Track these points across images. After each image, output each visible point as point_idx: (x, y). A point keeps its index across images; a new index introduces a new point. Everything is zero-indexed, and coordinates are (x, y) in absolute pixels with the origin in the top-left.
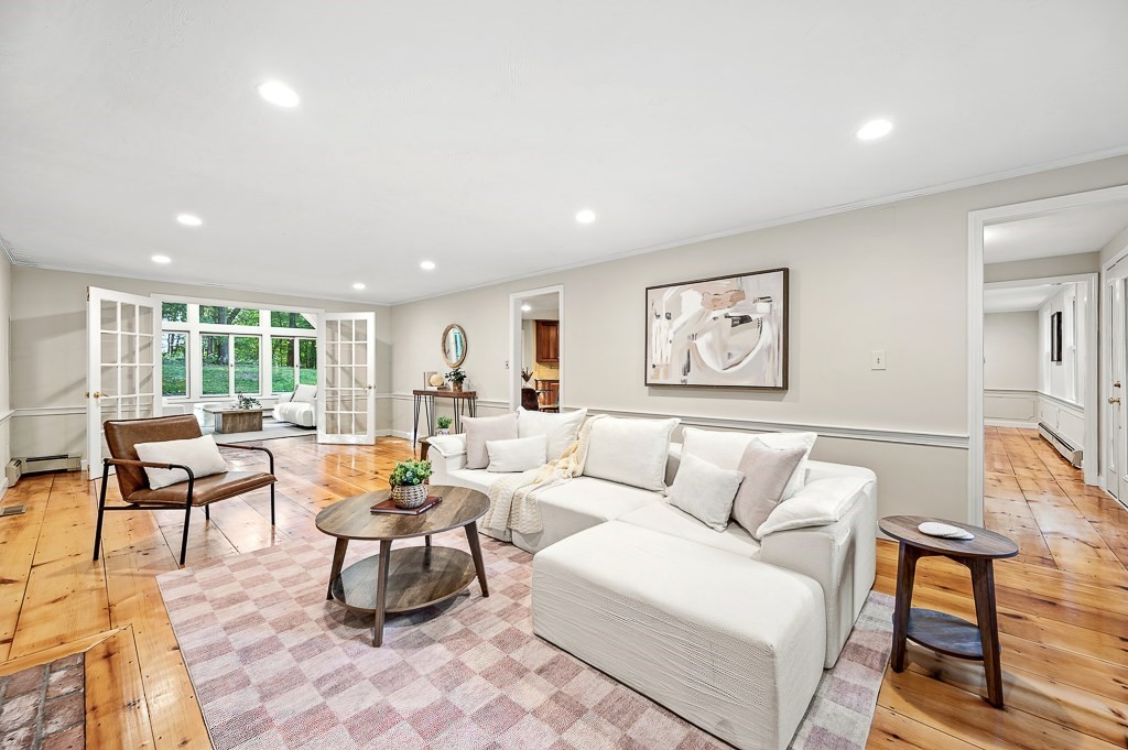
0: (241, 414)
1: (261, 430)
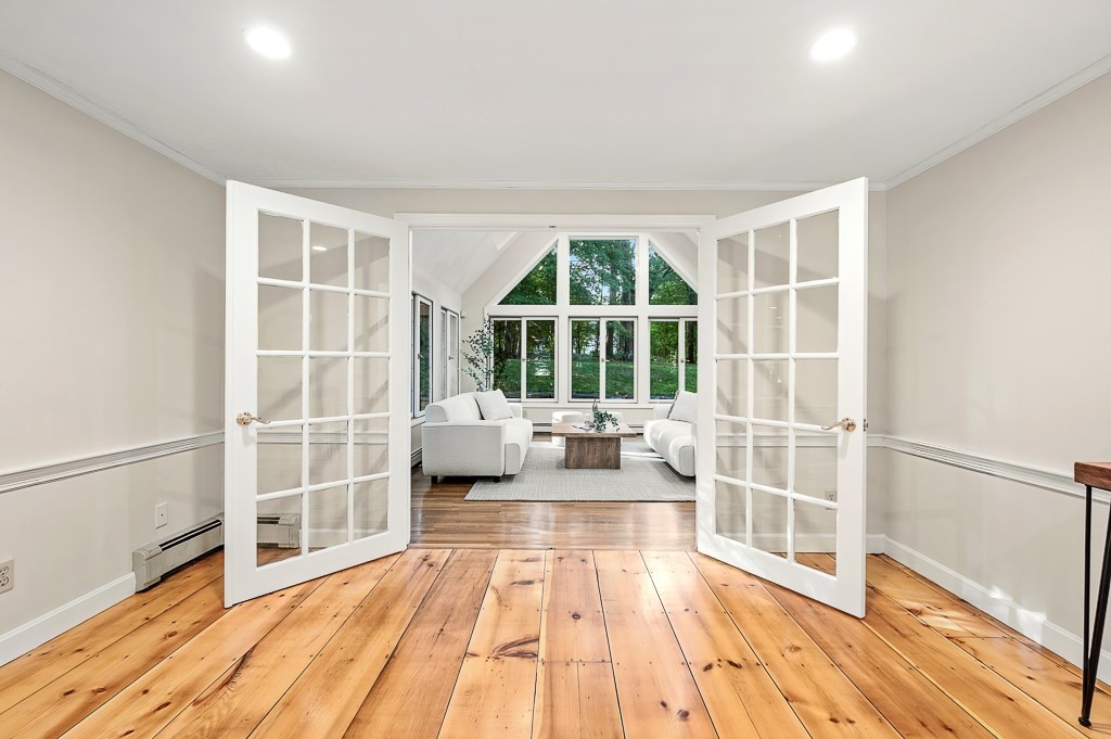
0: (591, 439)
1: (618, 467)
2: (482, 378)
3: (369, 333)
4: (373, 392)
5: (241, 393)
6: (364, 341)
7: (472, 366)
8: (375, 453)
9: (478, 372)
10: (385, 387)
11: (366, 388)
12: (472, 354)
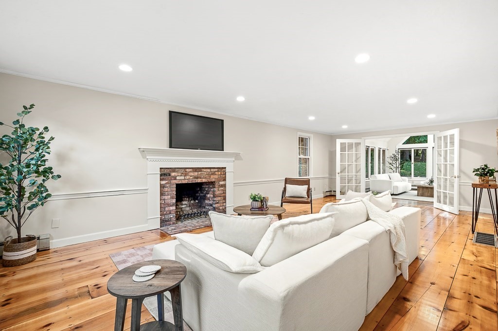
2: (394, 169)
3: (357, 159)
4: (358, 170)
5: (338, 170)
6: (356, 161)
7: (390, 165)
8: (358, 181)
9: (392, 167)
10: (360, 169)
11: (356, 169)
12: (391, 162)
